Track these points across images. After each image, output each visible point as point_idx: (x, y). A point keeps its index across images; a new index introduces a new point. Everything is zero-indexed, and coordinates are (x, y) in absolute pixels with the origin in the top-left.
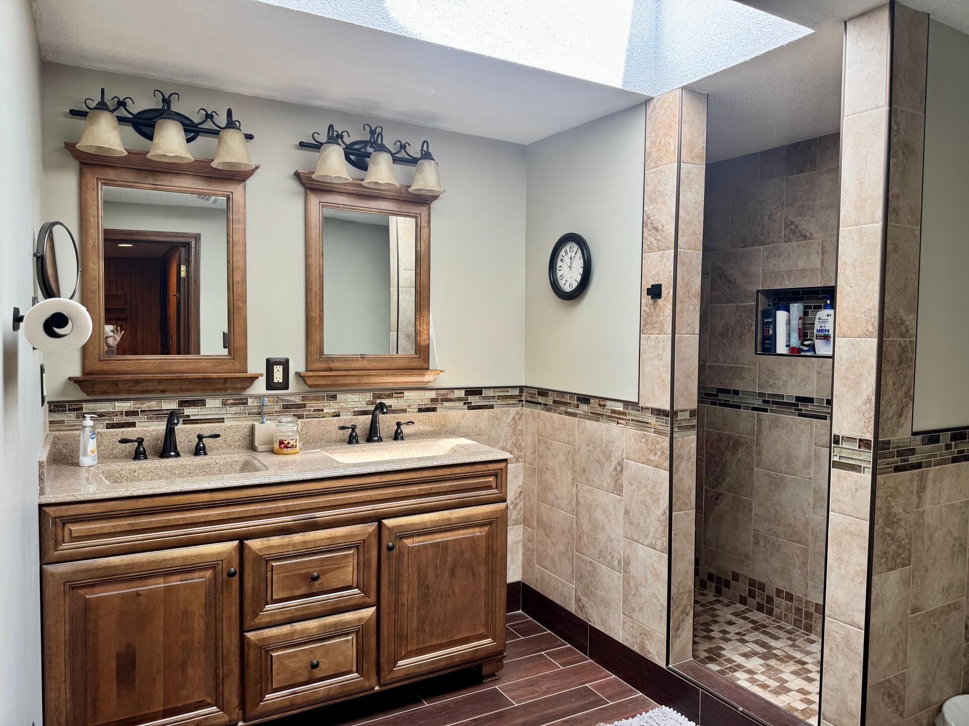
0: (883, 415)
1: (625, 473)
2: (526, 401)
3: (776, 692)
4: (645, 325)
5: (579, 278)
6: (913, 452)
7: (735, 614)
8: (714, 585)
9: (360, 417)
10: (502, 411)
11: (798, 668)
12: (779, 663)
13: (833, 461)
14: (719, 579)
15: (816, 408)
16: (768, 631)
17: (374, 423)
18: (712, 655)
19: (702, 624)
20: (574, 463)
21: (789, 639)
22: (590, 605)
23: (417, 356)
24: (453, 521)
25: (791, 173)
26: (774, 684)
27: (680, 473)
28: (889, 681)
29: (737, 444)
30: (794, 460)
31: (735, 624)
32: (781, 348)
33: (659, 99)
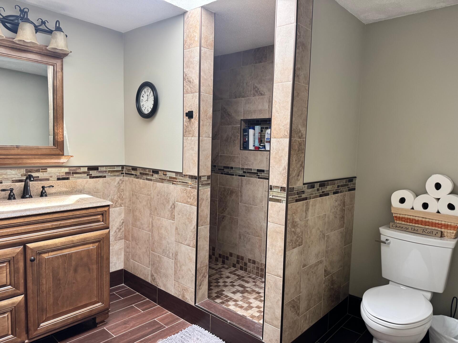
0: (291, 175)
1: (176, 209)
2: (126, 173)
3: (246, 309)
4: (186, 132)
5: (152, 107)
6: (303, 192)
7: (230, 273)
8: (221, 259)
9: (17, 184)
10: (111, 179)
11: (257, 296)
12: (249, 294)
13: (270, 198)
14: (224, 256)
15: (265, 174)
16: (245, 279)
17: (26, 187)
18: (218, 295)
19: (215, 280)
20: (150, 205)
21: (254, 282)
22: (158, 278)
23: (55, 147)
24: (74, 242)
25: (256, 63)
26: (246, 305)
27: (202, 207)
28: (293, 300)
29: (232, 192)
30: (256, 199)
31: (230, 277)
32: (251, 147)
33: (190, 12)
